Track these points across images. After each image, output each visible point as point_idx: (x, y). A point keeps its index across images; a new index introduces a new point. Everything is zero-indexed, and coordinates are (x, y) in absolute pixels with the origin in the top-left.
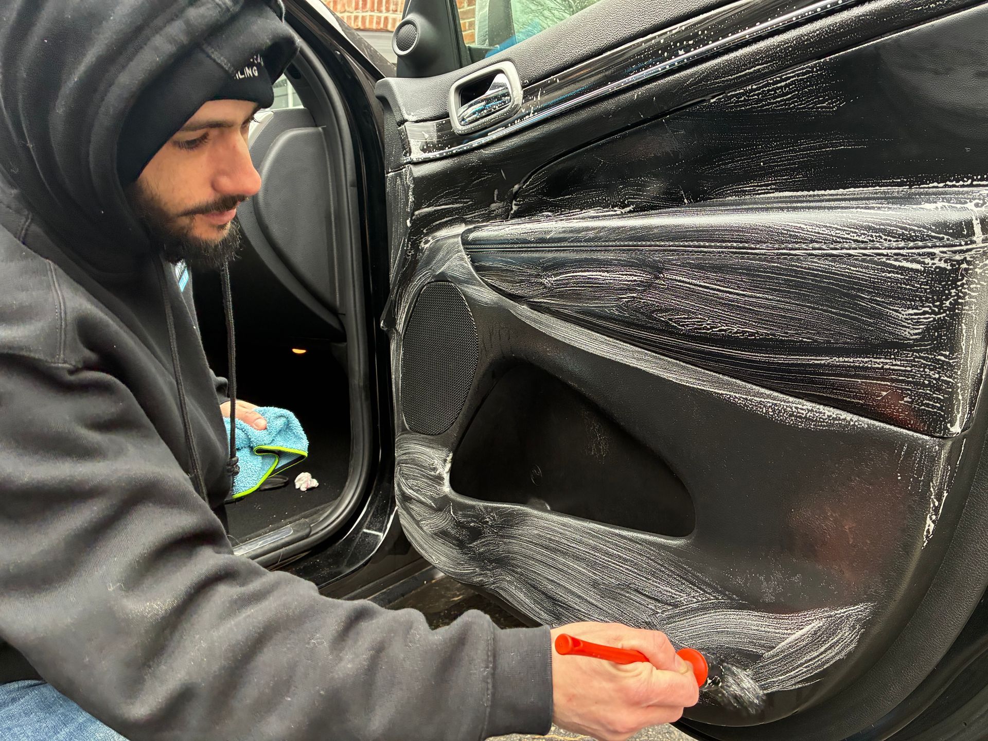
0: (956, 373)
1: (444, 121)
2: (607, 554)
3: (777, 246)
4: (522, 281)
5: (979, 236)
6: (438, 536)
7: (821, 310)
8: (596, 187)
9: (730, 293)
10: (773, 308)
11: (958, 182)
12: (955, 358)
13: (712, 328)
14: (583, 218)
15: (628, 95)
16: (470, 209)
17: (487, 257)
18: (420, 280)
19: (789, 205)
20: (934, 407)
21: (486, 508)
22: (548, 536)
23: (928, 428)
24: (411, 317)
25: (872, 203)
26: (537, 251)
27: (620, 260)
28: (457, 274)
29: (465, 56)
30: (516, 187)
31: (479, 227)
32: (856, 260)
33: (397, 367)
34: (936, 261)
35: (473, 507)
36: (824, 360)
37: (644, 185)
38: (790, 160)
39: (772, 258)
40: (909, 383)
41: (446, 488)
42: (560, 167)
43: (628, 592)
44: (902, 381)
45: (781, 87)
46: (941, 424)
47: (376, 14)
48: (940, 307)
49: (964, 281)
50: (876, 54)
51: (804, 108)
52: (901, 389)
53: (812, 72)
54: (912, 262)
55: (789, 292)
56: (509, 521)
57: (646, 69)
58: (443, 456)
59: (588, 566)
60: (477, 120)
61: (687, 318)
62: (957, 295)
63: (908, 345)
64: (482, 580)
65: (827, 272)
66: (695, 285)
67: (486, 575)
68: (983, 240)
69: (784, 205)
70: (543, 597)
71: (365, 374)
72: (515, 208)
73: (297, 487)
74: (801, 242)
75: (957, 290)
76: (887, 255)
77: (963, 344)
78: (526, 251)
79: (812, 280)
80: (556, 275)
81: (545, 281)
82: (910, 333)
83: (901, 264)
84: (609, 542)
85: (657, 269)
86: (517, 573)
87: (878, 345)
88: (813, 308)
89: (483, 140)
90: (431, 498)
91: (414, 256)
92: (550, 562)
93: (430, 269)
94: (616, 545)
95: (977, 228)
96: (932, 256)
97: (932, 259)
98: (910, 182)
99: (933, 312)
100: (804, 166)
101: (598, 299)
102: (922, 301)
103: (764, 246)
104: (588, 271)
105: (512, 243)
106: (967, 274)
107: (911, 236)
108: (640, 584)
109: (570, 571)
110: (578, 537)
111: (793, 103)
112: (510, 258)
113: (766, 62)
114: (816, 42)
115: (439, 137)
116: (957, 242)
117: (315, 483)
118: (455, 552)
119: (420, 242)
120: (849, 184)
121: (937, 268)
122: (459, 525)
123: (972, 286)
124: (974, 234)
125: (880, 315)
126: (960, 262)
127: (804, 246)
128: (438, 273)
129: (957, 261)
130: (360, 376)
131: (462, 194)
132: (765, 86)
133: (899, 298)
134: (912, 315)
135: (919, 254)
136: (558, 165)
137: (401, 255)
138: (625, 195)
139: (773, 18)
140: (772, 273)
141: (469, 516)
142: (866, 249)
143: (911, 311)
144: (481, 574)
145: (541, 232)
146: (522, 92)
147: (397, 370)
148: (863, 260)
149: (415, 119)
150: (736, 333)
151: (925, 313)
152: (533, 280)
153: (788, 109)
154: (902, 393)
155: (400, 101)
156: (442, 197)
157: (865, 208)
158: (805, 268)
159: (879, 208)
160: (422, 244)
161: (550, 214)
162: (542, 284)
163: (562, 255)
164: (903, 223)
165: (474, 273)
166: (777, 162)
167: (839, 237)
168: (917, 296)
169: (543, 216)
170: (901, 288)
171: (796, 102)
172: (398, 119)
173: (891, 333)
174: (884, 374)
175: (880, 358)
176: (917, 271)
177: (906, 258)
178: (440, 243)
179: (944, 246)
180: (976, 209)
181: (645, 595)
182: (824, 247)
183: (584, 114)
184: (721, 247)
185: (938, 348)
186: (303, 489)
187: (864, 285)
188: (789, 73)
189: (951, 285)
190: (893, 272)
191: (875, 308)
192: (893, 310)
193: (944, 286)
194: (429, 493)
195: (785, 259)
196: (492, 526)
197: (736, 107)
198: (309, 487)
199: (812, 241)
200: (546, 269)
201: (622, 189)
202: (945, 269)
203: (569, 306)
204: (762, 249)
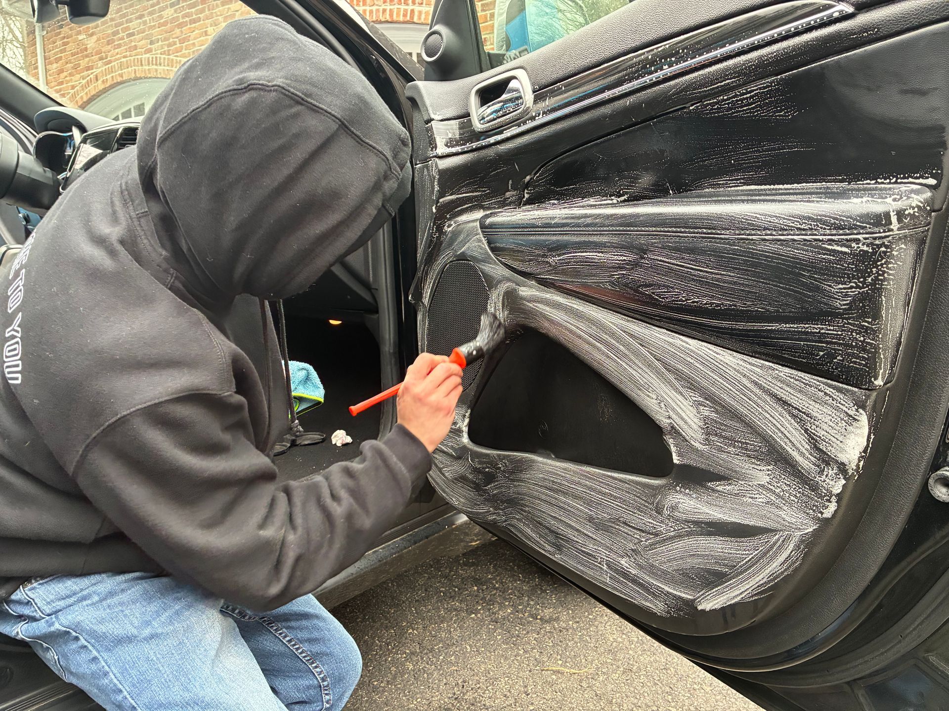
0: (878, 336)
1: (465, 120)
2: (600, 492)
3: (737, 232)
4: (531, 260)
5: (895, 225)
6: (458, 480)
7: (772, 285)
8: (597, 179)
9: (701, 271)
10: (735, 283)
11: (885, 179)
12: (876, 324)
13: (686, 300)
14: (583, 207)
15: (621, 102)
16: (488, 197)
17: (502, 239)
18: (444, 259)
19: (750, 198)
20: (860, 364)
21: (499, 455)
22: (552, 479)
23: (857, 382)
24: (435, 292)
25: (814, 198)
26: (544, 234)
27: (613, 243)
28: (475, 254)
29: (485, 61)
30: (528, 178)
31: (495, 213)
32: (799, 244)
33: (423, 335)
34: (860, 245)
35: (487, 455)
36: (775, 326)
37: (636, 178)
38: (755, 159)
39: (734, 242)
40: (840, 344)
41: (465, 439)
42: (565, 161)
43: (618, 525)
44: (835, 343)
45: (747, 98)
46: (866, 378)
47: (403, 7)
48: (864, 283)
49: (883, 261)
50: (821, 74)
51: (765, 116)
52: (834, 349)
53: (771, 86)
54: (841, 246)
55: (746, 270)
56: (519, 467)
57: (636, 80)
58: (463, 412)
59: (584, 503)
60: (494, 119)
61: (667, 292)
62: (877, 272)
63: (839, 314)
64: (495, 519)
65: (777, 254)
66: (673, 264)
67: (498, 515)
68: (898, 228)
69: (746, 198)
70: (547, 531)
71: (394, 342)
72: (526, 196)
73: (333, 443)
74: (756, 229)
75: (877, 269)
76: (822, 240)
77: (883, 313)
78: (534, 234)
79: (765, 260)
80: (559, 255)
81: (550, 260)
82: (841, 304)
83: (833, 248)
84: (602, 483)
85: (642, 251)
86: (525, 511)
87: (816, 313)
88: (766, 283)
89: (499, 137)
90: (452, 448)
91: (438, 238)
92: (553, 501)
93: (452, 249)
94: (608, 485)
95: (894, 219)
96: (857, 241)
97: (857, 244)
98: (849, 179)
99: (857, 287)
100: (765, 165)
101: (594, 276)
102: (848, 278)
103: (728, 232)
104: (586, 252)
105: (523, 228)
106: (885, 255)
107: (841, 225)
108: (626, 517)
109: (569, 508)
110: (577, 479)
111: (757, 111)
112: (521, 240)
113: (734, 78)
114: (773, 62)
115: (460, 134)
116: (877, 230)
117: (349, 440)
118: (472, 494)
119: (444, 226)
120: (802, 179)
121: (861, 251)
122: (476, 471)
123: (890, 266)
124: (891, 224)
125: (818, 289)
126: (879, 246)
127: (759, 232)
128: (459, 253)
129: (877, 245)
130: (390, 344)
131: (481, 184)
132: (734, 97)
133: (831, 275)
134: (841, 289)
135: (847, 240)
136: (565, 159)
137: (427, 237)
138: (620, 186)
139: (739, 40)
140: (733, 254)
141: (485, 463)
142: (806, 235)
143: (841, 286)
144: (495, 513)
145: (547, 218)
146: (533, 96)
147: (423, 338)
148: (804, 245)
149: (440, 118)
150: (706, 304)
151: (852, 287)
152: (540, 259)
153: (753, 116)
154: (835, 353)
155: (428, 102)
156: (463, 186)
157: (808, 201)
158: (759, 251)
159: (818, 201)
160: (446, 227)
161: (556, 202)
162: (548, 262)
163: (566, 238)
164: (835, 214)
165: (491, 253)
166: (745, 160)
167: (786, 225)
168: (845, 274)
169: (550, 203)
170: (833, 267)
171: (759, 111)
172: (426, 119)
173: (825, 304)
174: (821, 338)
175: (817, 324)
176: (845, 253)
177: (837, 243)
178: (462, 226)
179: (866, 233)
180: (893, 203)
181: (631, 527)
182: (774, 233)
183: (585, 117)
184: (694, 233)
185: (862, 316)
186: (339, 444)
187: (805, 265)
188: (752, 87)
189: (872, 265)
190: (827, 254)
191: (813, 284)
192: (827, 285)
193: (866, 266)
194: (450, 444)
195: (744, 243)
196: (504, 471)
197: (711, 113)
198: (344, 443)
199: (765, 229)
200: (550, 250)
201: (618, 181)
202: (867, 252)
203: (570, 282)
204: (726, 235)
